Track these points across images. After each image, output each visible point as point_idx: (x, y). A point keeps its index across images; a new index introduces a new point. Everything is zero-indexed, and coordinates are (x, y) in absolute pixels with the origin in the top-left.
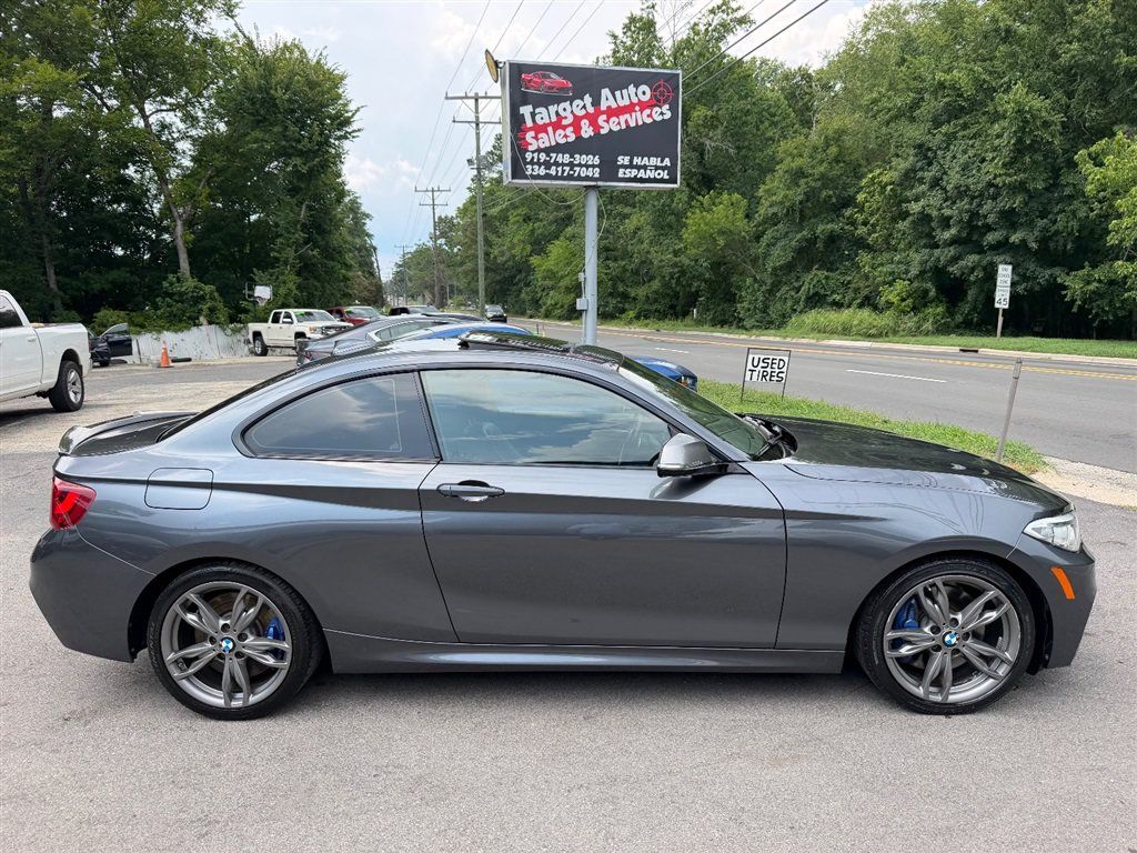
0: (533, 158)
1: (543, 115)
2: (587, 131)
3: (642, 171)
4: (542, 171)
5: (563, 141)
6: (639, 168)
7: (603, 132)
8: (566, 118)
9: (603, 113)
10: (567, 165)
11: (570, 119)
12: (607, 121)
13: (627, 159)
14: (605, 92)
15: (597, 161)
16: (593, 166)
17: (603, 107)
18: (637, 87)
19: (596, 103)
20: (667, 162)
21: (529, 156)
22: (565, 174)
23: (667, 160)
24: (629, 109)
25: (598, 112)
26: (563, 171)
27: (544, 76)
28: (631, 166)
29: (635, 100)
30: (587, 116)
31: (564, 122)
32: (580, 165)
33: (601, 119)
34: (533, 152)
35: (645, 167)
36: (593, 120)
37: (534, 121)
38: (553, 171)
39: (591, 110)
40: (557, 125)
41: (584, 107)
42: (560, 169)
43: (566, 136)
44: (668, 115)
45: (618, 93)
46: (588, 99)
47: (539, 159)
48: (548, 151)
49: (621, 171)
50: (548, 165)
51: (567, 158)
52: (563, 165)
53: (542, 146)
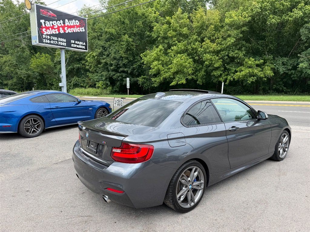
0: (45, 37)
1: (48, 24)
2: (62, 31)
3: (78, 45)
4: (49, 42)
7: (67, 32)
8: (55, 26)
9: (66, 26)
10: (56, 41)
12: (67, 29)
13: (74, 41)
14: (66, 20)
15: (65, 41)
16: (64, 42)
17: (66, 25)
18: (75, 20)
19: (64, 23)
20: (84, 44)
21: (44, 36)
22: (56, 43)
23: (84, 43)
24: (73, 27)
25: (65, 26)
26: (55, 43)
27: (48, 11)
28: (75, 44)
29: (75, 24)
30: (61, 26)
31: (55, 27)
32: (60, 41)
34: (45, 35)
35: (79, 44)
36: (63, 28)
37: (45, 25)
38: (52, 42)
39: (63, 25)
40: (53, 28)
41: (60, 24)
42: (54, 42)
43: (55, 32)
44: (84, 30)
45: (70, 21)
46: (61, 21)
47: (47, 38)
48: (50, 35)
49: (72, 45)
50: (50, 40)
51: (56, 39)
52: (55, 40)
53: (48, 34)
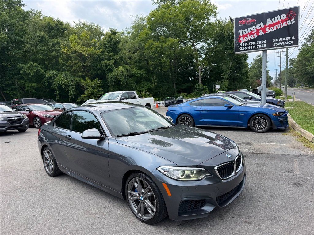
0: (243, 45)
1: (246, 32)
2: (261, 33)
3: (283, 42)
4: (246, 48)
5: (252, 38)
6: (281, 42)
7: (267, 32)
8: (254, 31)
9: (268, 26)
10: (254, 45)
11: (255, 31)
12: (269, 29)
13: (277, 40)
14: (269, 20)
15: (265, 42)
16: (264, 44)
17: (267, 25)
18: (280, 15)
19: (265, 24)
20: (293, 38)
21: (241, 45)
22: (254, 48)
23: (294, 37)
24: (278, 23)
25: (266, 27)
26: (253, 47)
27: (246, 20)
28: (278, 41)
29: (280, 20)
30: (262, 29)
31: (253, 32)
32: (259, 44)
33: (267, 29)
34: (242, 43)
35: (284, 41)
36: (263, 29)
37: (243, 34)
38: (249, 48)
39: (263, 26)
40: (251, 34)
41: (261, 26)
42: (252, 47)
43: (254, 36)
44: (294, 22)
45: (273, 19)
46: (262, 23)
47: (244, 45)
48: (247, 42)
49: (275, 44)
50: (247, 46)
51: (254, 43)
52: (253, 45)
53: (246, 41)
